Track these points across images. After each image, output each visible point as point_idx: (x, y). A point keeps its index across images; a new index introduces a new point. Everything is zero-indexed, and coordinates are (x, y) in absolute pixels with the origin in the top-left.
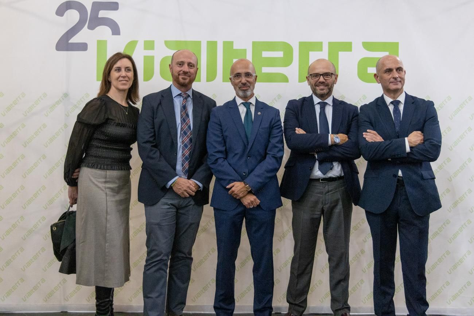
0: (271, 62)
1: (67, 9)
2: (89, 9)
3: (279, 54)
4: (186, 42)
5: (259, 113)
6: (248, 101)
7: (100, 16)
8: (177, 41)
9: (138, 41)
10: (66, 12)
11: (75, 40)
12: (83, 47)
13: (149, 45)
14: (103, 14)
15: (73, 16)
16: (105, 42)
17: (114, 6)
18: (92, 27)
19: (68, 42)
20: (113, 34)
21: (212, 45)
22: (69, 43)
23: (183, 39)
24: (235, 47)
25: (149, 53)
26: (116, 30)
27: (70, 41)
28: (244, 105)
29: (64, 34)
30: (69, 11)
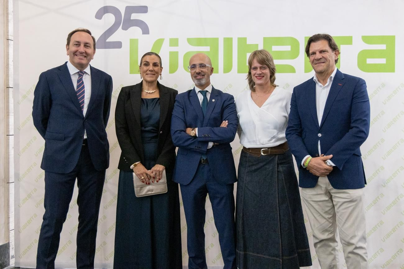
0: (282, 55)
1: (104, 13)
2: (123, 12)
3: (288, 48)
4: (205, 39)
5: (213, 100)
6: (205, 89)
7: (132, 18)
8: (198, 38)
9: (164, 39)
10: (103, 16)
11: (112, 39)
12: (118, 45)
13: (174, 42)
14: (134, 16)
15: (110, 19)
16: (137, 40)
17: (144, 9)
18: (125, 28)
20: (143, 34)
22: (106, 42)
23: (202, 36)
24: (248, 42)
25: (174, 49)
26: (146, 31)
27: (108, 40)
28: (201, 93)
29: (103, 34)
30: (106, 15)
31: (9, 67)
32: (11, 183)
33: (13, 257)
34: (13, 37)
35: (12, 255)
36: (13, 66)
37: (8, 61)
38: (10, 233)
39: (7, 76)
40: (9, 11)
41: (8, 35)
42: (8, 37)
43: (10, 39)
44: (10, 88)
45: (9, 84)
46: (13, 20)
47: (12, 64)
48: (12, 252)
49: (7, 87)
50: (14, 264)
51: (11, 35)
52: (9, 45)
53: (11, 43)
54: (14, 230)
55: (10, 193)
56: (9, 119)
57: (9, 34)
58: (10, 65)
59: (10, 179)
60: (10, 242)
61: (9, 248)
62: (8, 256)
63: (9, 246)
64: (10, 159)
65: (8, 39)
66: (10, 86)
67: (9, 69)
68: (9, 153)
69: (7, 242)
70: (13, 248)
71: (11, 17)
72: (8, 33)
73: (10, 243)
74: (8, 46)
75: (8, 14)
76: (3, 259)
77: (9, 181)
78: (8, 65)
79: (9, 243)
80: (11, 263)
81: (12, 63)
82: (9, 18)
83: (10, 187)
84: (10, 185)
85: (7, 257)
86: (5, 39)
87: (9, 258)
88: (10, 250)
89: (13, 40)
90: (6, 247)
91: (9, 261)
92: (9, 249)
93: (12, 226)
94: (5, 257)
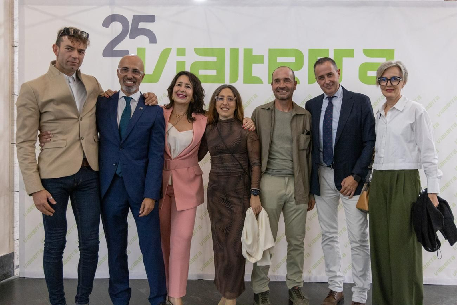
1: (112, 22)
2: (130, 21)
3: (292, 60)
4: (212, 49)
7: (139, 27)
8: (205, 49)
9: (171, 48)
10: (111, 24)
11: (119, 47)
13: (181, 52)
14: (142, 25)
15: (117, 27)
16: (144, 49)
17: (151, 19)
18: (132, 37)
19: (113, 49)
20: (150, 43)
21: (234, 52)
22: (114, 51)
23: (209, 47)
24: (254, 53)
25: (181, 59)
26: (153, 40)
27: (115, 49)
29: (109, 43)
30: (113, 23)
31: (14, 75)
32: (16, 192)
33: (18, 267)
34: (18, 44)
35: (17, 265)
36: (19, 73)
37: (14, 68)
38: (15, 243)
39: (12, 83)
40: (14, 17)
41: (13, 42)
42: (13, 44)
43: (15, 45)
44: (15, 96)
45: (14, 91)
46: (18, 27)
47: (18, 72)
48: (16, 262)
49: (12, 95)
50: (19, 275)
51: (16, 42)
52: (15, 52)
53: (16, 50)
54: (18, 240)
55: (15, 202)
56: (14, 127)
57: (15, 41)
58: (15, 72)
59: (15, 188)
60: (15, 251)
61: (14, 257)
62: (13, 266)
63: (14, 256)
64: (15, 167)
65: (13, 45)
66: (15, 94)
67: (15, 77)
68: (14, 161)
69: (12, 252)
70: (18, 258)
71: (16, 23)
72: (13, 39)
73: (15, 253)
74: (13, 52)
75: (13, 20)
76: (7, 269)
77: (14, 190)
78: (13, 72)
79: (13, 253)
80: (15, 273)
81: (18, 70)
82: (15, 25)
83: (15, 196)
84: (15, 194)
85: (11, 267)
86: (10, 45)
87: (14, 268)
88: (15, 261)
89: (18, 46)
90: (10, 257)
91: (14, 271)
92: (14, 259)
93: (17, 235)
94: (10, 267)
